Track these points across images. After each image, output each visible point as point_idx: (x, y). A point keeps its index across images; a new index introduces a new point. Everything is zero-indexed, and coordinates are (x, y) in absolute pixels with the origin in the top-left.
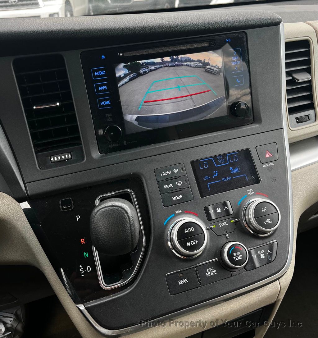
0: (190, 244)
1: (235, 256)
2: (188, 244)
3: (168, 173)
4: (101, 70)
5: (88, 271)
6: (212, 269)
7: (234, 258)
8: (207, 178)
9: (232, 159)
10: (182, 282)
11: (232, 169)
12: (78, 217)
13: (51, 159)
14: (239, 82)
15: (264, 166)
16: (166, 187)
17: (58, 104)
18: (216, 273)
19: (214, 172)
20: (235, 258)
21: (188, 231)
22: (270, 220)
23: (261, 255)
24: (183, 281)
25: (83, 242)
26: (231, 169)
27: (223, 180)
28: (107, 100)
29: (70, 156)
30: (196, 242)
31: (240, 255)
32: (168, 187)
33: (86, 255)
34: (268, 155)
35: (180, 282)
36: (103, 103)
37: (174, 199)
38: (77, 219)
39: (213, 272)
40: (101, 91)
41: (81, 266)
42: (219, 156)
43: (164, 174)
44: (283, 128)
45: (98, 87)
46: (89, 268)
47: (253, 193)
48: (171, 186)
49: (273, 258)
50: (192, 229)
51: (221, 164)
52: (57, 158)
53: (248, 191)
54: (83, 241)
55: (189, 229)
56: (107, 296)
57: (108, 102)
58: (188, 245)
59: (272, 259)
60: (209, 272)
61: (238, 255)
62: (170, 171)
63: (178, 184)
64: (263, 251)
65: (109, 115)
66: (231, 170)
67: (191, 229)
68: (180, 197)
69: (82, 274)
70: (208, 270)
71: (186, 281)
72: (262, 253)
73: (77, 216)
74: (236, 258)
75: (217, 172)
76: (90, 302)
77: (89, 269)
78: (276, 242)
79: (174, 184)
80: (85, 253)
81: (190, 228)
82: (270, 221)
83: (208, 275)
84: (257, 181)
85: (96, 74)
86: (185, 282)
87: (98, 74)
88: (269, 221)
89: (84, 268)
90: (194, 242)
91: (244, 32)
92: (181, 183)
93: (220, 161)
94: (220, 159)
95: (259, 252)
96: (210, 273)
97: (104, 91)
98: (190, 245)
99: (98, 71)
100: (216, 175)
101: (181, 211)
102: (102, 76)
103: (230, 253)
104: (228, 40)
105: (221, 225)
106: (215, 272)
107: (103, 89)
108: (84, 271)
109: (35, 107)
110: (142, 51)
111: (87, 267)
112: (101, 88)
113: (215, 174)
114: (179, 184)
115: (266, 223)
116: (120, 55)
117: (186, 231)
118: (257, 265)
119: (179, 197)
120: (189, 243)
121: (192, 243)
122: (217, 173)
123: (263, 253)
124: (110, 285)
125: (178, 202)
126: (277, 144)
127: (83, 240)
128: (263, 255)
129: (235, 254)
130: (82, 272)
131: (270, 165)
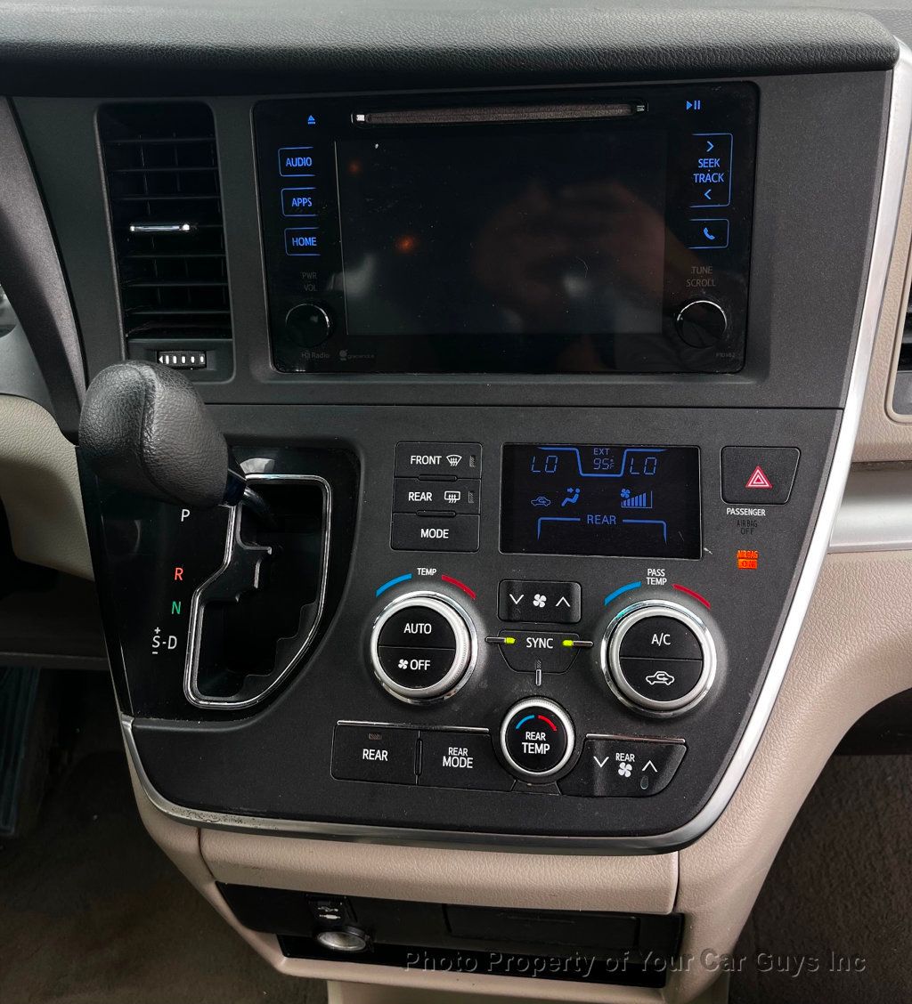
0: (408, 665)
1: (529, 741)
2: (403, 664)
3: (431, 460)
4: (303, 154)
5: (169, 648)
6: (465, 752)
7: (525, 744)
8: (542, 501)
9: (638, 467)
10: (372, 756)
11: (628, 496)
12: (186, 513)
13: (158, 358)
14: (712, 237)
15: (731, 511)
16: (412, 496)
17: (186, 227)
18: (470, 765)
19: (570, 490)
20: (527, 746)
21: (414, 630)
22: (666, 676)
23: (622, 765)
24: (375, 753)
25: (178, 577)
26: (625, 493)
27: (590, 518)
28: (307, 234)
29: (202, 359)
30: (426, 665)
31: (543, 742)
32: (419, 498)
33: (176, 607)
34: (758, 480)
35: (367, 754)
36: (297, 241)
37: (425, 533)
38: (183, 516)
39: (463, 760)
40: (295, 210)
41: (157, 630)
42: (602, 447)
43: (419, 460)
44: (843, 409)
45: (290, 196)
46: (173, 640)
47: (662, 582)
48: (427, 497)
49: (659, 787)
50: (428, 627)
51: (600, 471)
52: (171, 359)
53: (651, 571)
54: (179, 575)
55: (419, 626)
56: (190, 720)
57: (310, 241)
58: (400, 666)
59: (651, 787)
60: (452, 756)
61: (539, 742)
62: (439, 457)
63: (447, 497)
64: (632, 757)
65: (309, 276)
66: (624, 499)
67: (424, 628)
68: (444, 533)
69: (155, 650)
70: (451, 750)
71: (383, 755)
72: (627, 762)
73: (184, 510)
74: (530, 748)
75: (578, 490)
76: (151, 719)
77: (172, 643)
78: (685, 744)
79: (438, 496)
80: (174, 603)
81: (421, 625)
82: (665, 679)
83: (447, 762)
84: (691, 549)
85: (289, 162)
86: (378, 758)
87: (294, 163)
88: (662, 677)
89: (164, 637)
90: (419, 664)
91: (749, 82)
92: (457, 498)
93: (598, 462)
94: (602, 457)
95: (618, 756)
96: (455, 760)
97: (304, 209)
98: (405, 667)
99: (294, 155)
100: (574, 500)
101: (432, 572)
102: (304, 169)
103: (518, 727)
104: (693, 104)
105: (533, 644)
106: (468, 763)
107: (301, 204)
108: (161, 644)
109: (133, 229)
110: (423, 113)
111: (171, 637)
112: (296, 202)
113: (571, 496)
114: (452, 499)
115: (652, 680)
116: (355, 118)
117: (408, 628)
118: (599, 789)
119: (440, 532)
120: (406, 662)
121: (414, 665)
122: (576, 496)
123: (631, 763)
124: (206, 698)
125: (434, 544)
126: (803, 456)
127: (179, 571)
128: (629, 767)
129: (529, 735)
130: (156, 644)
131: (751, 512)
